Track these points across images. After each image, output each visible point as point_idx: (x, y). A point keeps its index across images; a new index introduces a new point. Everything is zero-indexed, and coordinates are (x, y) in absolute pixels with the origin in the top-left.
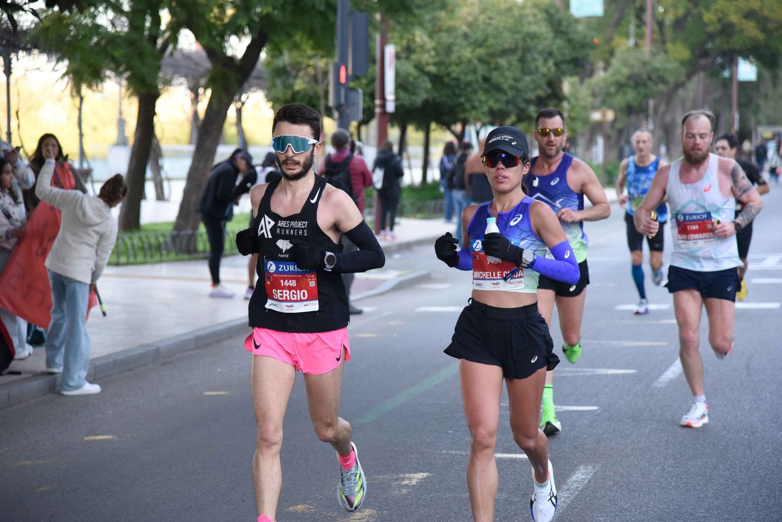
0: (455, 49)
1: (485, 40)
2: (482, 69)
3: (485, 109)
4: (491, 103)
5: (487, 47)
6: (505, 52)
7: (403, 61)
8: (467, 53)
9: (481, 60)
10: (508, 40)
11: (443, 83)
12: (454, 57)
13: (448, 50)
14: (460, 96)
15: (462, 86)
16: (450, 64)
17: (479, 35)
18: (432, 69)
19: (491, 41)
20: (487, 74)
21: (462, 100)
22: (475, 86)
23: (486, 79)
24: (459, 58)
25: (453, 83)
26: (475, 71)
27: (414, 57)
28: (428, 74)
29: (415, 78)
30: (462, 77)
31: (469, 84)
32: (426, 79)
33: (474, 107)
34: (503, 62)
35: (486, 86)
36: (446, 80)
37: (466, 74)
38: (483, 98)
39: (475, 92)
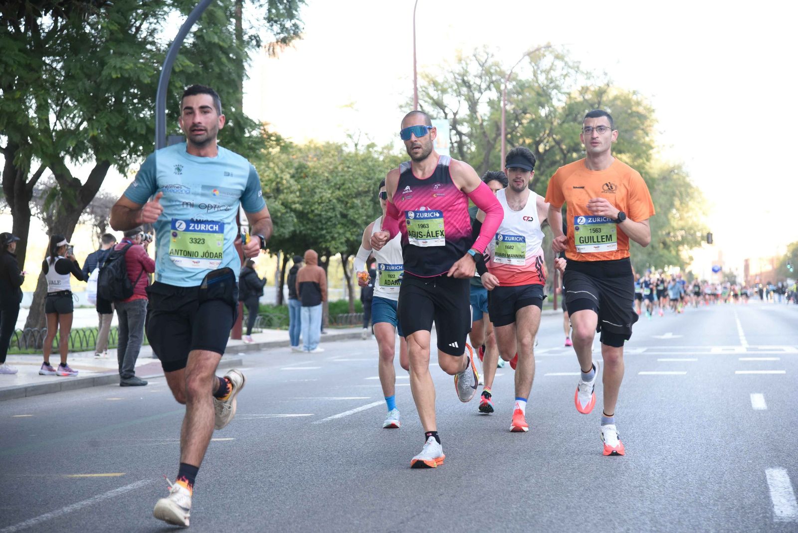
0: (317, 191)
1: (343, 184)
2: (340, 207)
3: (343, 240)
4: (348, 235)
5: (344, 189)
6: (358, 194)
7: (272, 200)
8: (327, 195)
9: (339, 200)
10: (362, 184)
11: (309, 219)
12: (316, 198)
13: (313, 191)
14: (322, 229)
15: (324, 222)
16: (314, 203)
17: (338, 180)
18: (298, 207)
19: (348, 185)
20: (345, 212)
21: (324, 232)
22: (334, 221)
23: (344, 216)
24: (321, 198)
25: (316, 218)
26: (334, 209)
27: (282, 196)
28: (295, 211)
29: (283, 214)
30: (323, 213)
31: (329, 219)
32: (292, 214)
33: (333, 238)
34: (357, 201)
35: (344, 221)
36: (310, 216)
37: (326, 211)
38: (341, 231)
39: (335, 225)
